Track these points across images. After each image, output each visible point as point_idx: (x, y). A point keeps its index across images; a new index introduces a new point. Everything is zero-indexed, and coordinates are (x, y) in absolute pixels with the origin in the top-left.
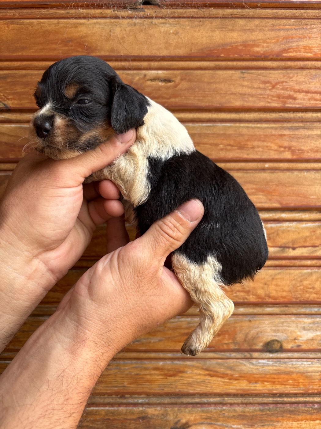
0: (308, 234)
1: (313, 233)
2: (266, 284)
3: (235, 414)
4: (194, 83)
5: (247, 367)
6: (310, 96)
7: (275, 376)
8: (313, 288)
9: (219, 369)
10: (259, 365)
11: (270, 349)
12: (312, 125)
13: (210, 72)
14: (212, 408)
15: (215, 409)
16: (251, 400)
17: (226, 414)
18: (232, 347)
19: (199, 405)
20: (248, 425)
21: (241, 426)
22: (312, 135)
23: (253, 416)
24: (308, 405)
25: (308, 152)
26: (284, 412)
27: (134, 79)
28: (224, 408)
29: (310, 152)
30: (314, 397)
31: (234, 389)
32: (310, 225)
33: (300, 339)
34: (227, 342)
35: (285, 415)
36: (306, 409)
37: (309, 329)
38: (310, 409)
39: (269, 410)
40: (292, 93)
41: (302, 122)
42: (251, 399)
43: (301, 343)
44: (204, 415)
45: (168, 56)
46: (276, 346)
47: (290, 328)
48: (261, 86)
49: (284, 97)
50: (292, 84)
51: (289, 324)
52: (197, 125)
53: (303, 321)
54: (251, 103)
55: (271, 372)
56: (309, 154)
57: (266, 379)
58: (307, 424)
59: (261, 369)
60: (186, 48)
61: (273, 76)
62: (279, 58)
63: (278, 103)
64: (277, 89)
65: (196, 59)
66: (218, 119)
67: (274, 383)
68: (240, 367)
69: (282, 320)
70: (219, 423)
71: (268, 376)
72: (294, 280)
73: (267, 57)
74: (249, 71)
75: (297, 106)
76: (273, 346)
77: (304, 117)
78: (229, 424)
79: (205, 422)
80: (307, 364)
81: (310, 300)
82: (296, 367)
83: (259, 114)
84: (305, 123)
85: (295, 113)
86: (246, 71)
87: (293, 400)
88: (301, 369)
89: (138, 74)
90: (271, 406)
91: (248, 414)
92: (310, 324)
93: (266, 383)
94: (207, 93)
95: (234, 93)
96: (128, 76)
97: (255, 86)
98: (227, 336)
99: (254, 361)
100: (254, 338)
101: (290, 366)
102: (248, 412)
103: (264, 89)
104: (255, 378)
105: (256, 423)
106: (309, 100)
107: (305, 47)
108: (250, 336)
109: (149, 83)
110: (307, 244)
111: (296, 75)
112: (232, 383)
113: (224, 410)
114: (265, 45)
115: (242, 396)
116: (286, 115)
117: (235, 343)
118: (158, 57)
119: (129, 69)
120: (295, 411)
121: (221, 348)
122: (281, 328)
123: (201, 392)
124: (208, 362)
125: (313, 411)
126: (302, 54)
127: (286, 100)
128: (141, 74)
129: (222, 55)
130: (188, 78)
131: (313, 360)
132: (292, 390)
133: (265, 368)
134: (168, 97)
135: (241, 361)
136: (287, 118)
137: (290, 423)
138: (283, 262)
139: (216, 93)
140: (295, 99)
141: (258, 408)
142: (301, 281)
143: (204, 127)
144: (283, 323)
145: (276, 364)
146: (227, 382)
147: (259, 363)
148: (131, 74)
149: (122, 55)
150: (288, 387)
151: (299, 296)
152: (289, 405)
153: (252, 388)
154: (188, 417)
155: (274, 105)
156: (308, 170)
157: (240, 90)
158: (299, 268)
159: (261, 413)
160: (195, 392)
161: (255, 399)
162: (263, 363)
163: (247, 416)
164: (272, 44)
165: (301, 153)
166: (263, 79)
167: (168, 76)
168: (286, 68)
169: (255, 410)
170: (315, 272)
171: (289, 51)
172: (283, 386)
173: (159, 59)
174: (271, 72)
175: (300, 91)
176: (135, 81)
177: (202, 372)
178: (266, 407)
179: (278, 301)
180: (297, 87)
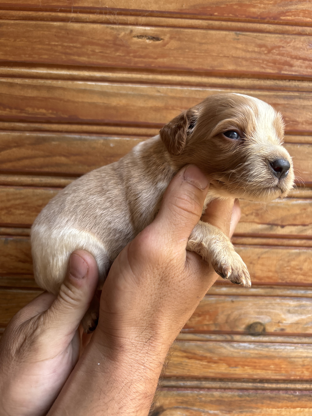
0: (298, 211)
1: (303, 211)
2: (251, 263)
3: (212, 399)
4: (185, 43)
5: (227, 349)
6: (308, 64)
7: (256, 361)
8: (301, 269)
9: (198, 351)
10: (240, 348)
11: (252, 331)
12: (309, 95)
13: (202, 31)
14: (189, 392)
15: (192, 393)
16: (230, 385)
17: (203, 399)
18: (213, 328)
19: (174, 389)
20: (226, 411)
21: (218, 411)
22: (308, 105)
23: (231, 401)
24: (289, 392)
25: (302, 124)
26: (264, 398)
27: (119, 35)
28: (201, 392)
29: (304, 124)
30: (295, 383)
31: (212, 373)
32: (300, 202)
33: (284, 322)
34: (207, 323)
35: (265, 401)
36: (287, 395)
37: (295, 312)
38: (292, 396)
39: (249, 396)
40: (288, 59)
41: (298, 91)
42: (230, 383)
43: (285, 326)
44: (180, 399)
45: (157, 11)
46: (259, 329)
47: (274, 311)
48: (256, 49)
49: (280, 63)
50: (289, 49)
51: (274, 306)
52: (185, 88)
53: (288, 304)
54: (244, 68)
55: (252, 355)
56: (304, 126)
57: (247, 363)
58: (287, 411)
59: (242, 352)
60: (177, 4)
61: (269, 40)
62: (276, 21)
63: (273, 70)
64: (273, 54)
65: (188, 16)
66: (208, 83)
67: (255, 368)
68: (220, 350)
69: (267, 302)
70: (195, 408)
71: (248, 360)
72: (281, 260)
73: (264, 19)
74: (244, 33)
75: (293, 73)
76: (256, 329)
77: (300, 86)
78: (206, 410)
79: (181, 406)
80: (291, 349)
81: (296, 281)
82: (279, 351)
83: (252, 80)
84: (301, 93)
85: (291, 81)
86: (241, 33)
87: (274, 386)
88: (284, 354)
89: (124, 30)
90: (251, 392)
91: (226, 400)
92: (296, 306)
93: (246, 367)
94: (198, 54)
95: (227, 55)
96: (113, 31)
97: (250, 50)
98: (207, 317)
99: (235, 345)
100: (236, 320)
101: (273, 350)
102: (227, 397)
103: (259, 53)
104: (235, 361)
105: (234, 409)
106: (306, 67)
107: (304, 11)
108: (232, 318)
109: (135, 39)
110: (297, 222)
111: (294, 40)
112: (210, 366)
113: (201, 394)
114: (262, 6)
115: (221, 380)
116: (281, 83)
117: (216, 325)
118: (147, 11)
119: (114, 23)
120: (275, 397)
121: (201, 329)
122: (265, 310)
123: (178, 374)
124: (187, 344)
125: (294, 398)
126: (300, 18)
127: (282, 66)
128: (127, 29)
129: (216, 14)
130: (177, 37)
131: (296, 345)
132: (273, 376)
133: (247, 351)
134: (156, 56)
135: (221, 344)
136: (283, 87)
137: (269, 410)
138: (271, 241)
139: (207, 54)
140: (291, 66)
141: (236, 393)
142: (288, 262)
143: (193, 91)
144: (267, 305)
145: (257, 348)
146: (205, 365)
147: (240, 346)
148: (116, 29)
149: (107, 7)
150: (270, 372)
151: (286, 277)
152: (269, 391)
153: (232, 372)
154: (163, 401)
155: (269, 71)
156: (301, 143)
157: (233, 53)
158: (287, 247)
159: (240, 399)
160: (172, 374)
161: (234, 383)
162: (245, 347)
163: (225, 401)
164: (270, 6)
165: (296, 124)
166: (259, 42)
167: (156, 33)
168: (283, 33)
169: (234, 396)
170: (304, 252)
171: (287, 14)
172: (264, 371)
173: (147, 13)
174: (267, 35)
175: (297, 58)
176: (120, 36)
177: (179, 354)
178: (246, 393)
179: (263, 281)
180: (294, 53)
